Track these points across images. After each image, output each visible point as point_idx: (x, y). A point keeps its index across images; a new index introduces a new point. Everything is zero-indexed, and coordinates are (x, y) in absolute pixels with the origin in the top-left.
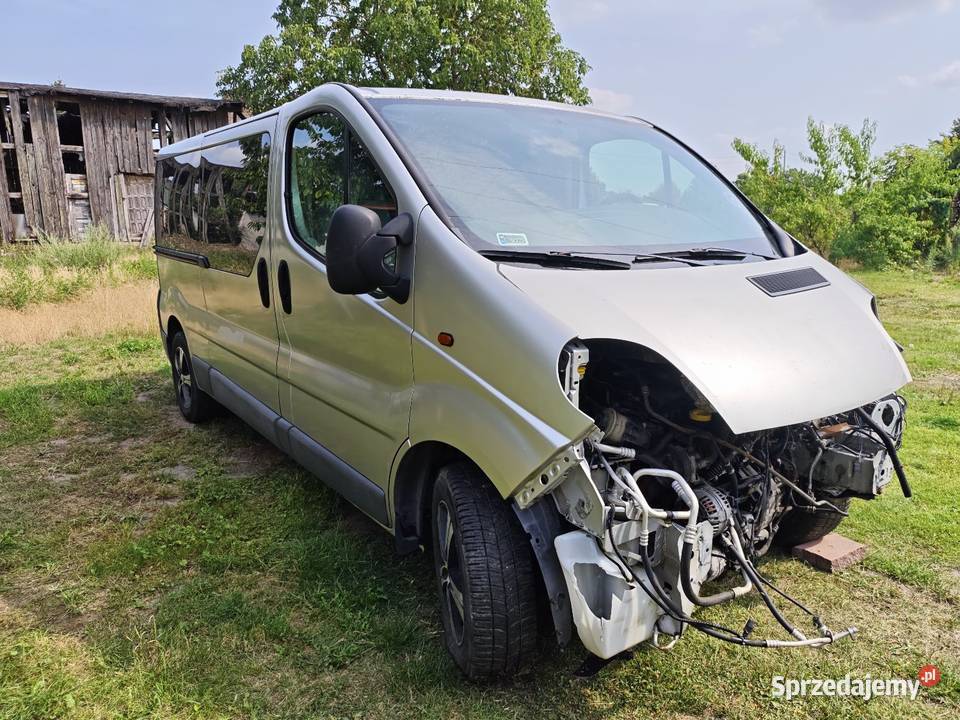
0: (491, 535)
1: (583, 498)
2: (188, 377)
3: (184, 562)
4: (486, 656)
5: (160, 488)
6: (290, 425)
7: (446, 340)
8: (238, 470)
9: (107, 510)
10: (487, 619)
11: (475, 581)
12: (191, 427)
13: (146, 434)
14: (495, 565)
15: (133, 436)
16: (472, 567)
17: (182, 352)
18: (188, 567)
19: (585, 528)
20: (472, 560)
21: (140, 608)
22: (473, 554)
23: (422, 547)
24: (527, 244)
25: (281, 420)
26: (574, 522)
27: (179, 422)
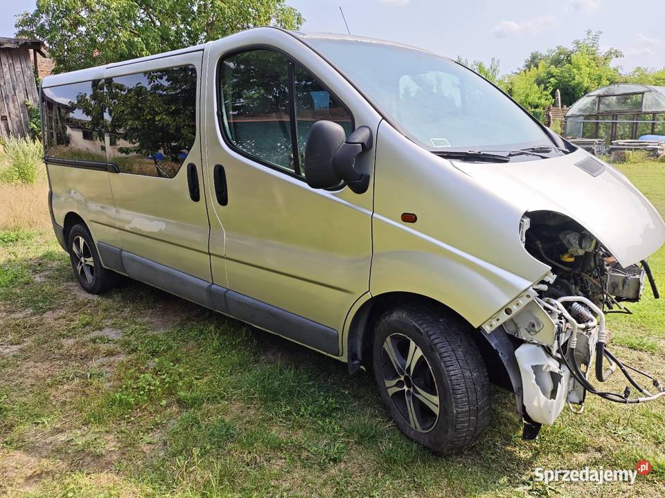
0: (460, 353)
1: (533, 321)
2: (91, 259)
3: (164, 402)
4: (462, 437)
5: (104, 347)
6: (225, 290)
7: (409, 218)
8: (156, 327)
9: (70, 371)
10: (466, 412)
11: (457, 387)
12: (95, 297)
13: (60, 307)
14: (467, 374)
15: (50, 309)
16: (453, 378)
17: (82, 241)
18: (168, 406)
19: (534, 341)
20: (452, 373)
21: (150, 443)
22: (451, 368)
23: (362, 367)
24: (450, 146)
25: (214, 286)
26: (524, 338)
27: (83, 296)
